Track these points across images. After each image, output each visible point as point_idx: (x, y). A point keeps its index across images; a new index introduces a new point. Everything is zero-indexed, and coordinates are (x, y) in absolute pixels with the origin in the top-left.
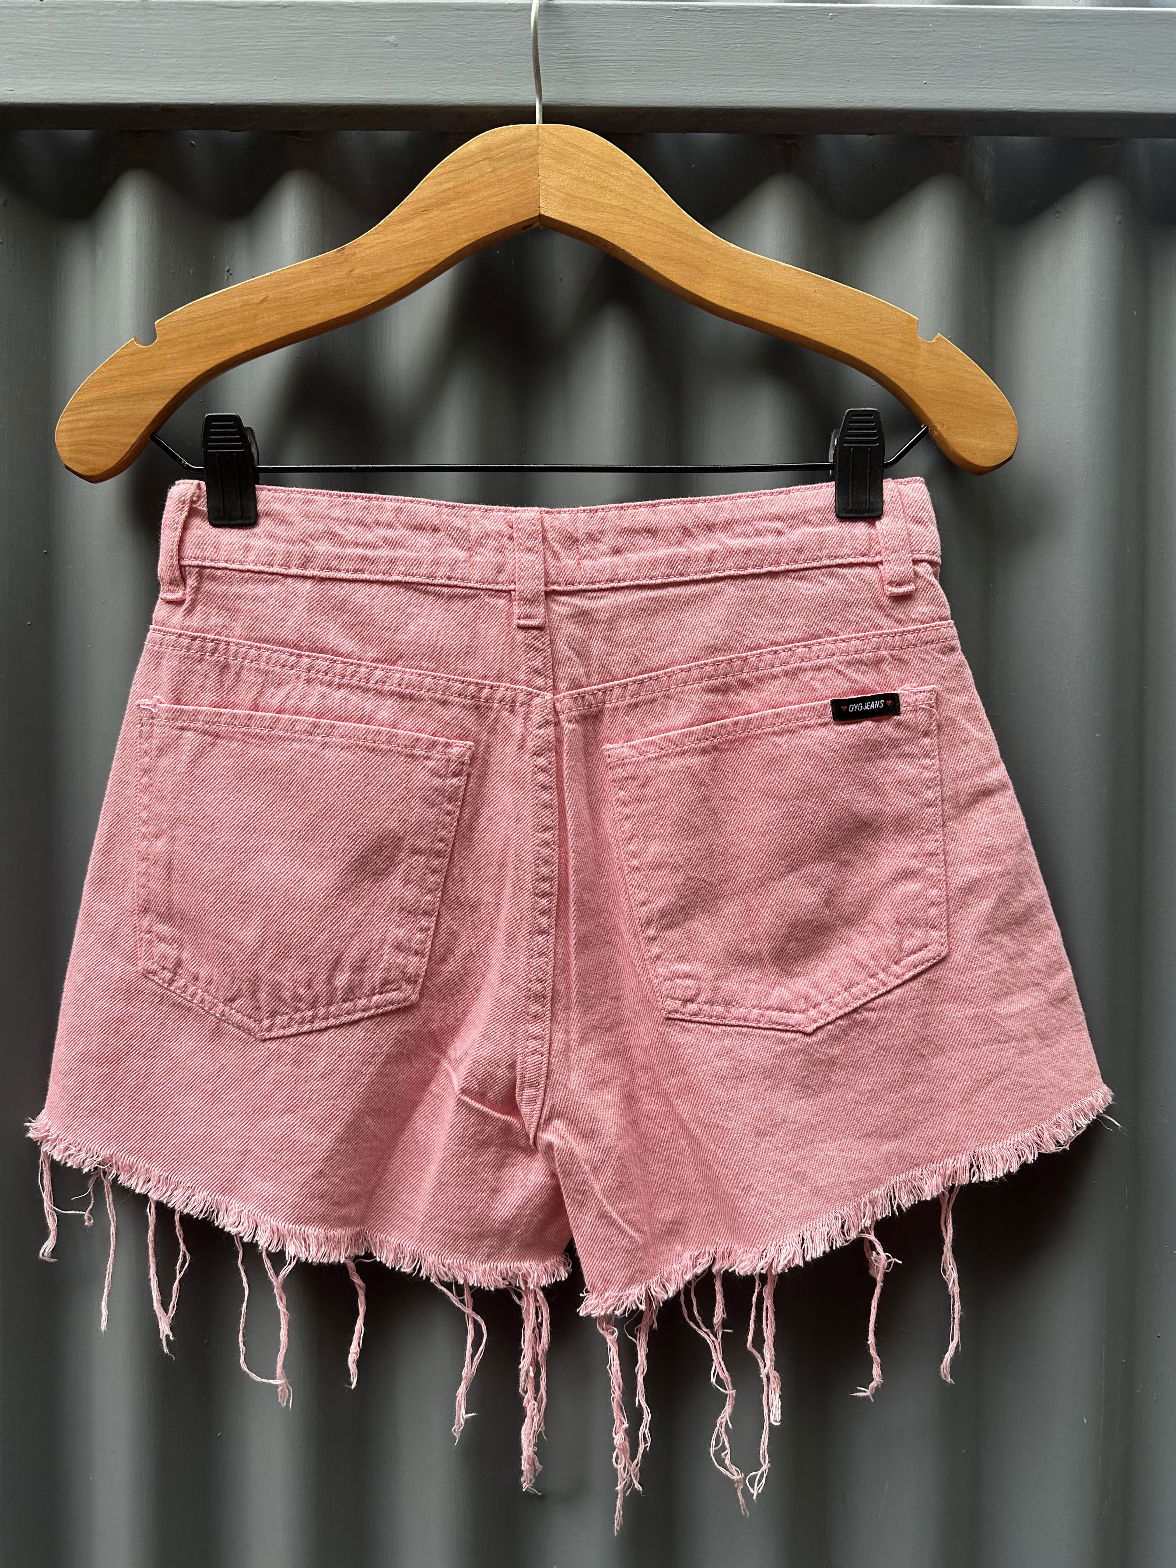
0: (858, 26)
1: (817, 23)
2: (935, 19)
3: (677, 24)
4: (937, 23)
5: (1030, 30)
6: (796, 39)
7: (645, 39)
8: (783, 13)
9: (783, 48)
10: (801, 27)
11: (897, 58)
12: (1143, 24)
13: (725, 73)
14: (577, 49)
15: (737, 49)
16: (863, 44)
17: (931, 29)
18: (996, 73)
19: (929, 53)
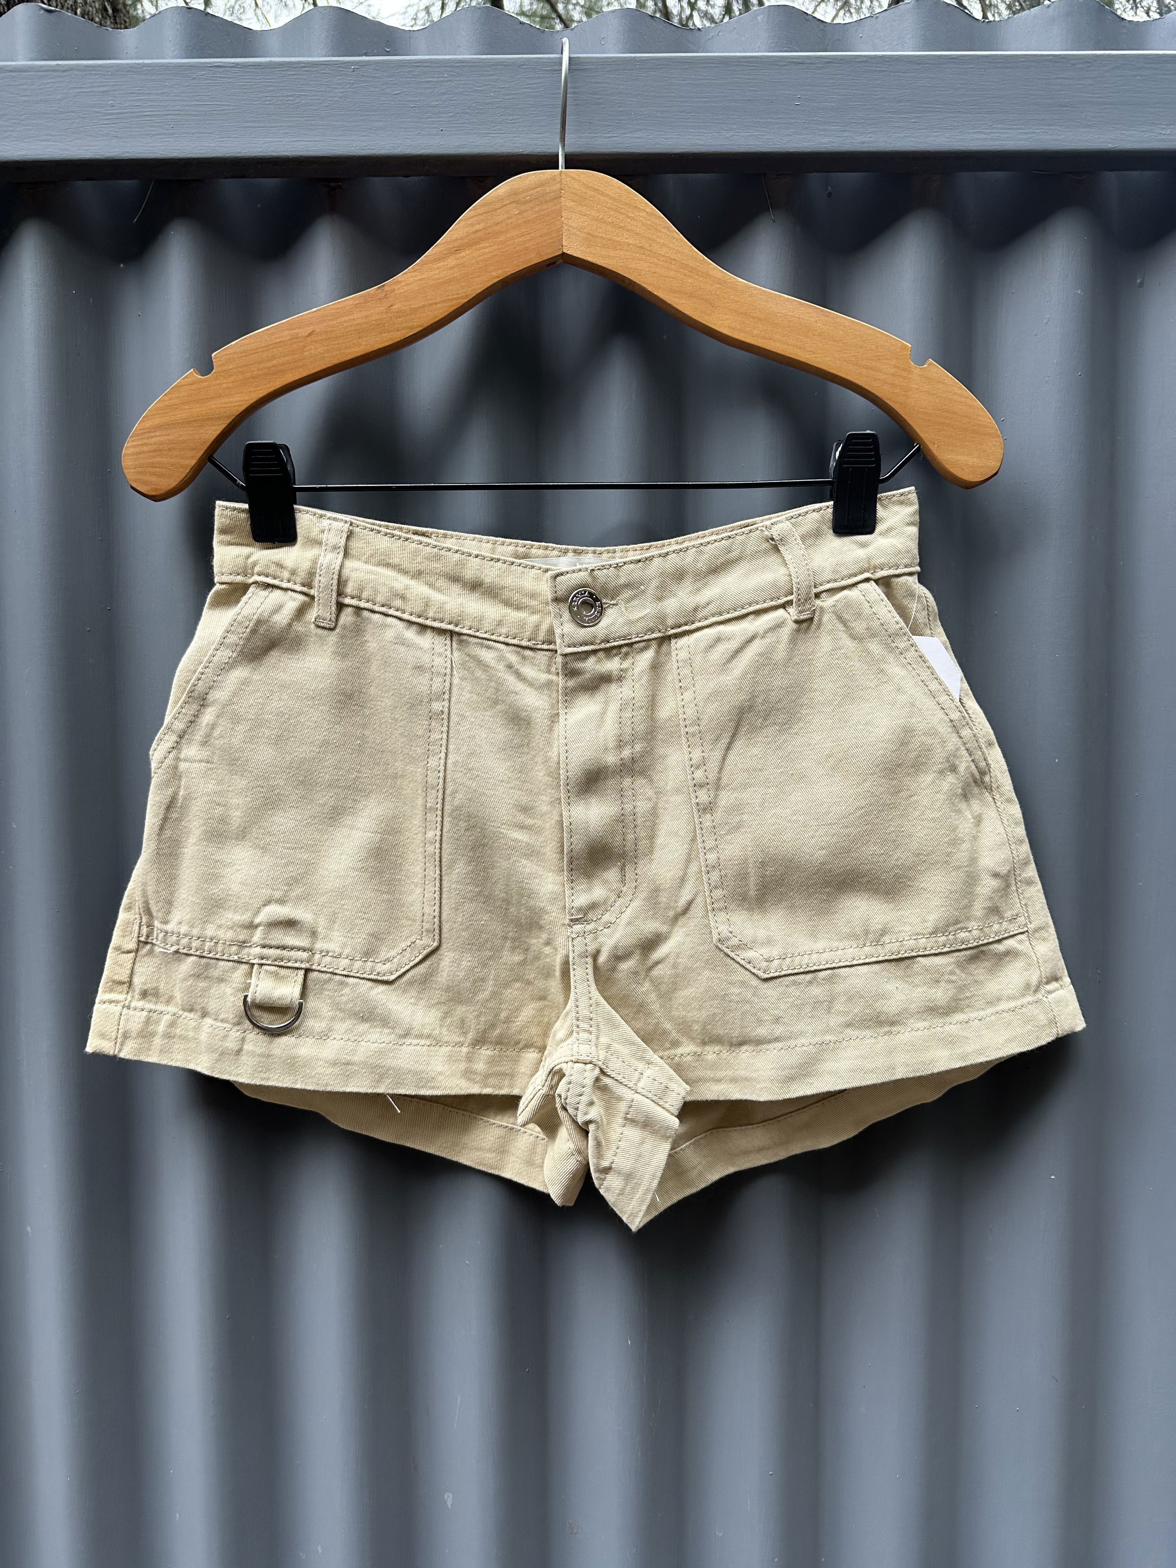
0: (378, 78)
1: (341, 75)
2: (449, 69)
3: (211, 80)
4: (452, 73)
5: (538, 78)
6: (322, 91)
7: (183, 95)
8: (309, 67)
9: (310, 100)
10: (326, 80)
11: (415, 107)
12: (644, 69)
13: (256, 125)
14: (121, 105)
15: (267, 103)
16: (384, 94)
17: (446, 79)
18: (507, 119)
19: (444, 101)
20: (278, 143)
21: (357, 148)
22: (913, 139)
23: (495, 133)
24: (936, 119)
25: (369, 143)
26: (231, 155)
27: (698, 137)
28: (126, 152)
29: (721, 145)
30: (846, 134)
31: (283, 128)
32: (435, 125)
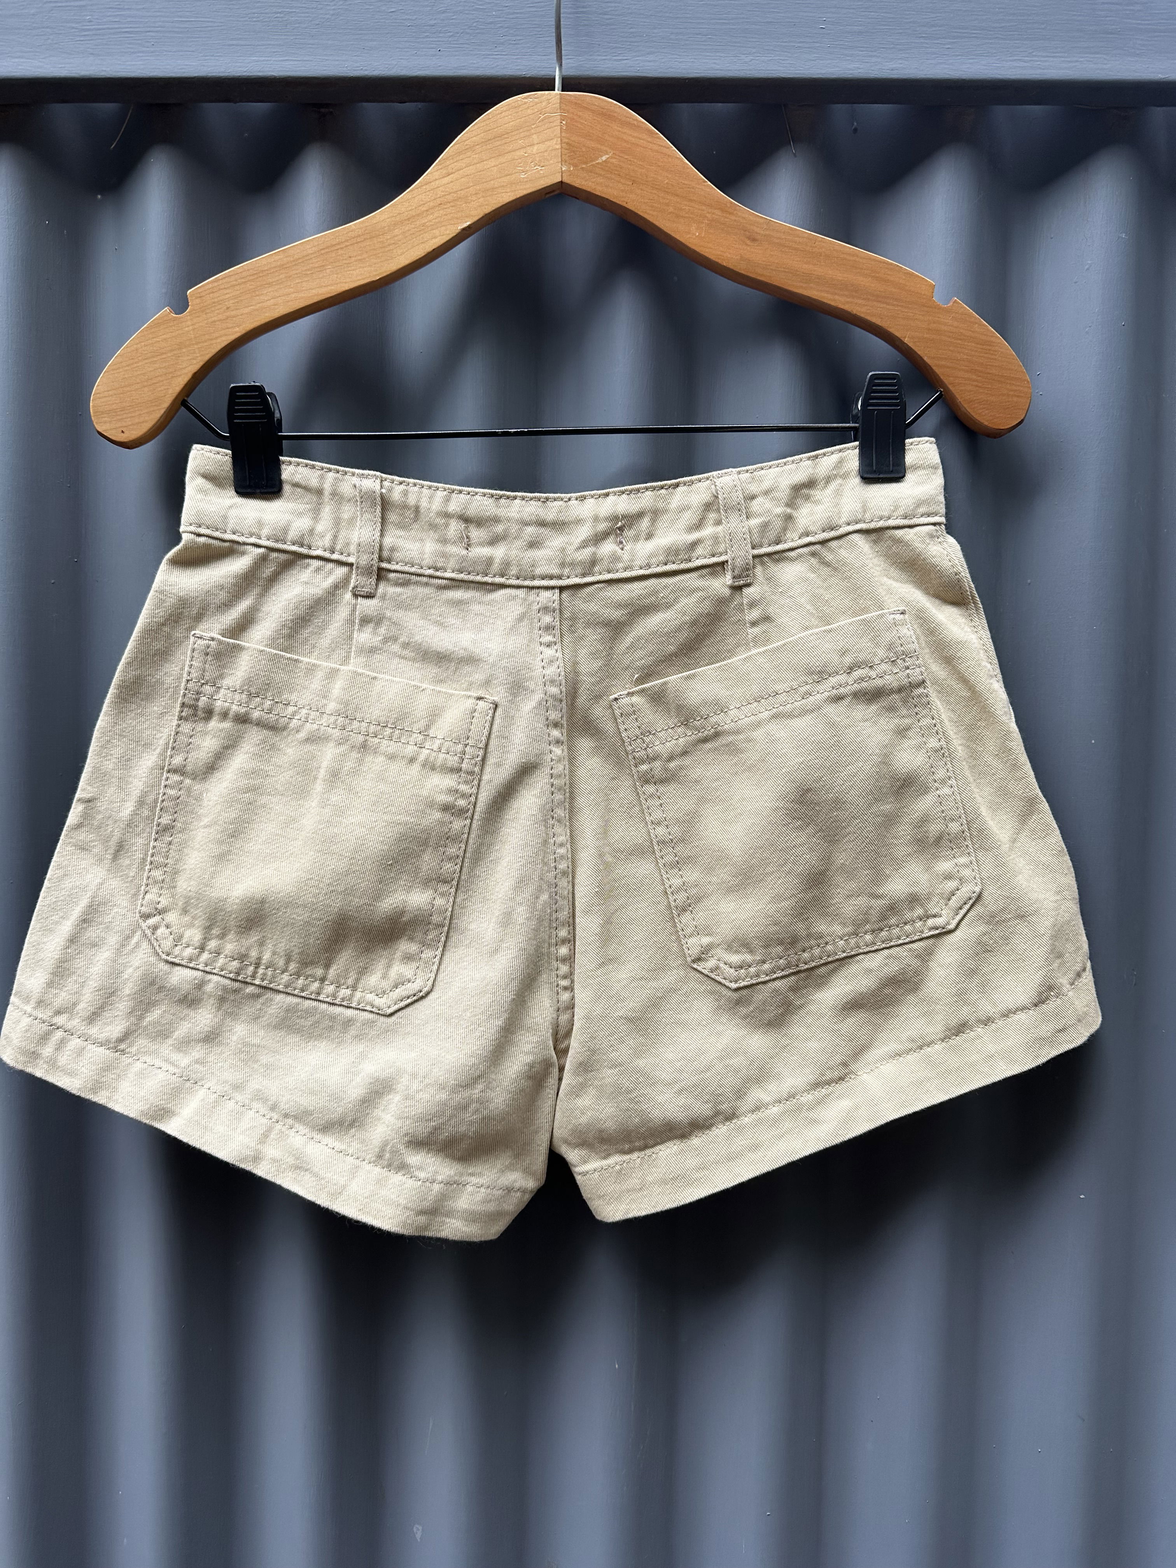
6: (313, 8)
7: (165, 10)
13: (242, 43)
15: (254, 19)
16: (379, 11)
18: (510, 40)
19: (443, 20)
20: (265, 62)
21: (348, 68)
22: (946, 66)
23: (496, 55)
24: (972, 45)
25: (362, 63)
26: (214, 74)
27: (715, 61)
28: (103, 70)
29: (739, 70)
30: (874, 60)
31: (271, 46)
32: (433, 46)
